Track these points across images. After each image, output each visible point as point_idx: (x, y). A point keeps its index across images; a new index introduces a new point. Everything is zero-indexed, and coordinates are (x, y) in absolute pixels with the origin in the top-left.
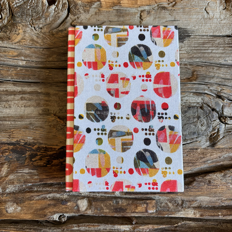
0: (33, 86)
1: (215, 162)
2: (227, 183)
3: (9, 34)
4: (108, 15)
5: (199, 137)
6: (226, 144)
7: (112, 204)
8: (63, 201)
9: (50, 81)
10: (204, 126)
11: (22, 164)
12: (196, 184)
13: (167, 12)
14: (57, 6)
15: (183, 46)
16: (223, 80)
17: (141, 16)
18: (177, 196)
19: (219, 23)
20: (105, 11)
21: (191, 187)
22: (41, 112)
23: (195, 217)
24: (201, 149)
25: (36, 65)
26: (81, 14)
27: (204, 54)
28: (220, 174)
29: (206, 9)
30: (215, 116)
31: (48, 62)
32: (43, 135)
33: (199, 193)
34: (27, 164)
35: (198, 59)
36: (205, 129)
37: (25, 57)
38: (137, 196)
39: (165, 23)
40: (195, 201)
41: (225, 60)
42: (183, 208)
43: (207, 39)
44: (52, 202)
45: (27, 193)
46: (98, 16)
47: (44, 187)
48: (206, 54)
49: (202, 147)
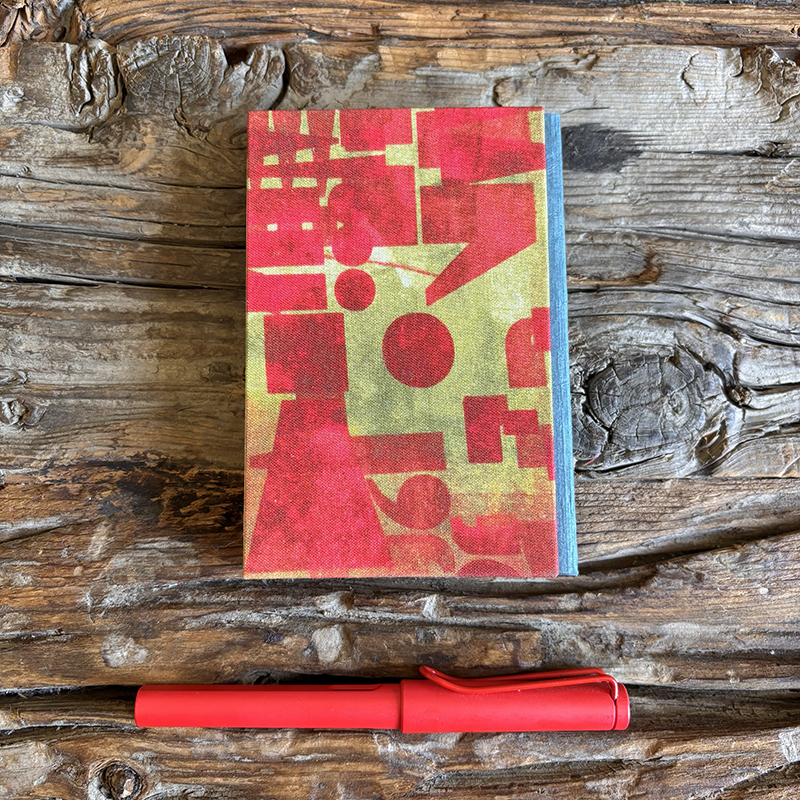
0: (183, 298)
1: (717, 521)
2: (750, 581)
3: (116, 147)
4: (401, 93)
5: (666, 444)
6: (745, 467)
7: (413, 641)
8: (269, 632)
9: (232, 282)
10: (682, 413)
11: (148, 525)
12: (659, 584)
13: (572, 85)
14: (254, 67)
15: (619, 182)
16: (736, 281)
17: (496, 95)
18: (605, 622)
19: (722, 116)
20: (391, 81)
21: (645, 593)
22: (206, 372)
23: (657, 684)
24: (672, 483)
25: (193, 238)
26: (321, 91)
27: (681, 205)
28: (729, 555)
29: (686, 75)
30: (713, 386)
31: (227, 227)
32: (213, 437)
33: (670, 611)
34: (164, 525)
35: (663, 221)
36: (683, 422)
37: (160, 212)
38: (485, 619)
39: (568, 115)
40: (658, 636)
41: (742, 224)
42: (621, 656)
43: (689, 163)
44: (238, 637)
45: (164, 609)
46: (372, 94)
47: (213, 593)
48: (687, 205)
49: (677, 475)
